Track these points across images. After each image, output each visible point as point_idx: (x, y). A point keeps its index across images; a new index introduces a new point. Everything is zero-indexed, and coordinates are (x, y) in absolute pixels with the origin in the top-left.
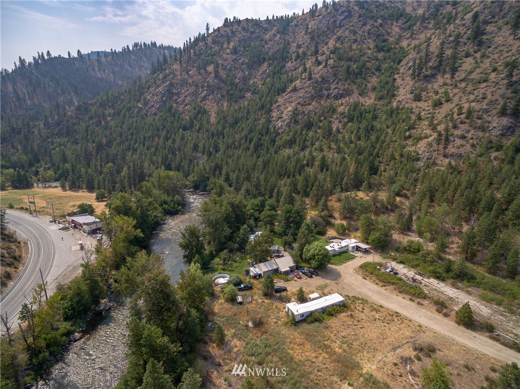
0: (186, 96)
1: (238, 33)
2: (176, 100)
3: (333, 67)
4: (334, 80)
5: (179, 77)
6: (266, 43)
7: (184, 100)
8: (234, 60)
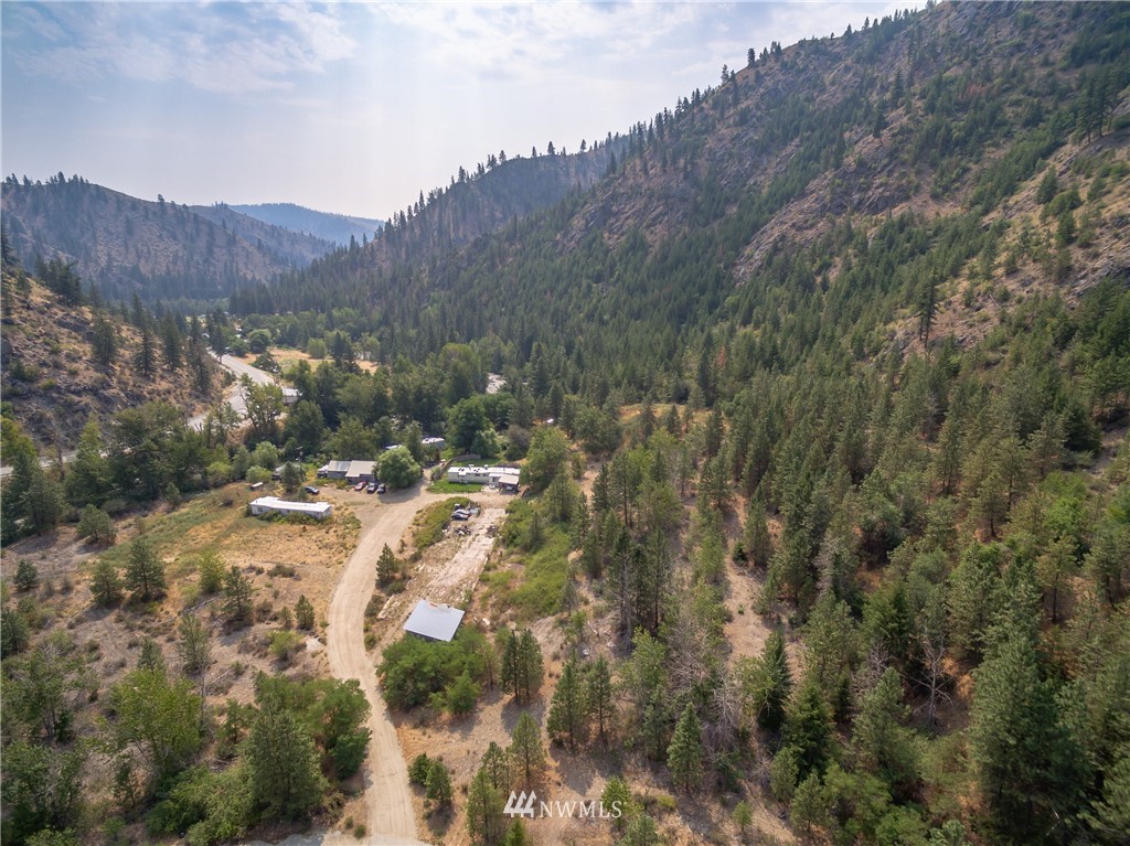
0: (627, 218)
1: (768, 78)
2: (612, 225)
3: (898, 133)
4: (886, 166)
5: (631, 181)
6: (823, 91)
7: (622, 225)
8: (733, 140)
